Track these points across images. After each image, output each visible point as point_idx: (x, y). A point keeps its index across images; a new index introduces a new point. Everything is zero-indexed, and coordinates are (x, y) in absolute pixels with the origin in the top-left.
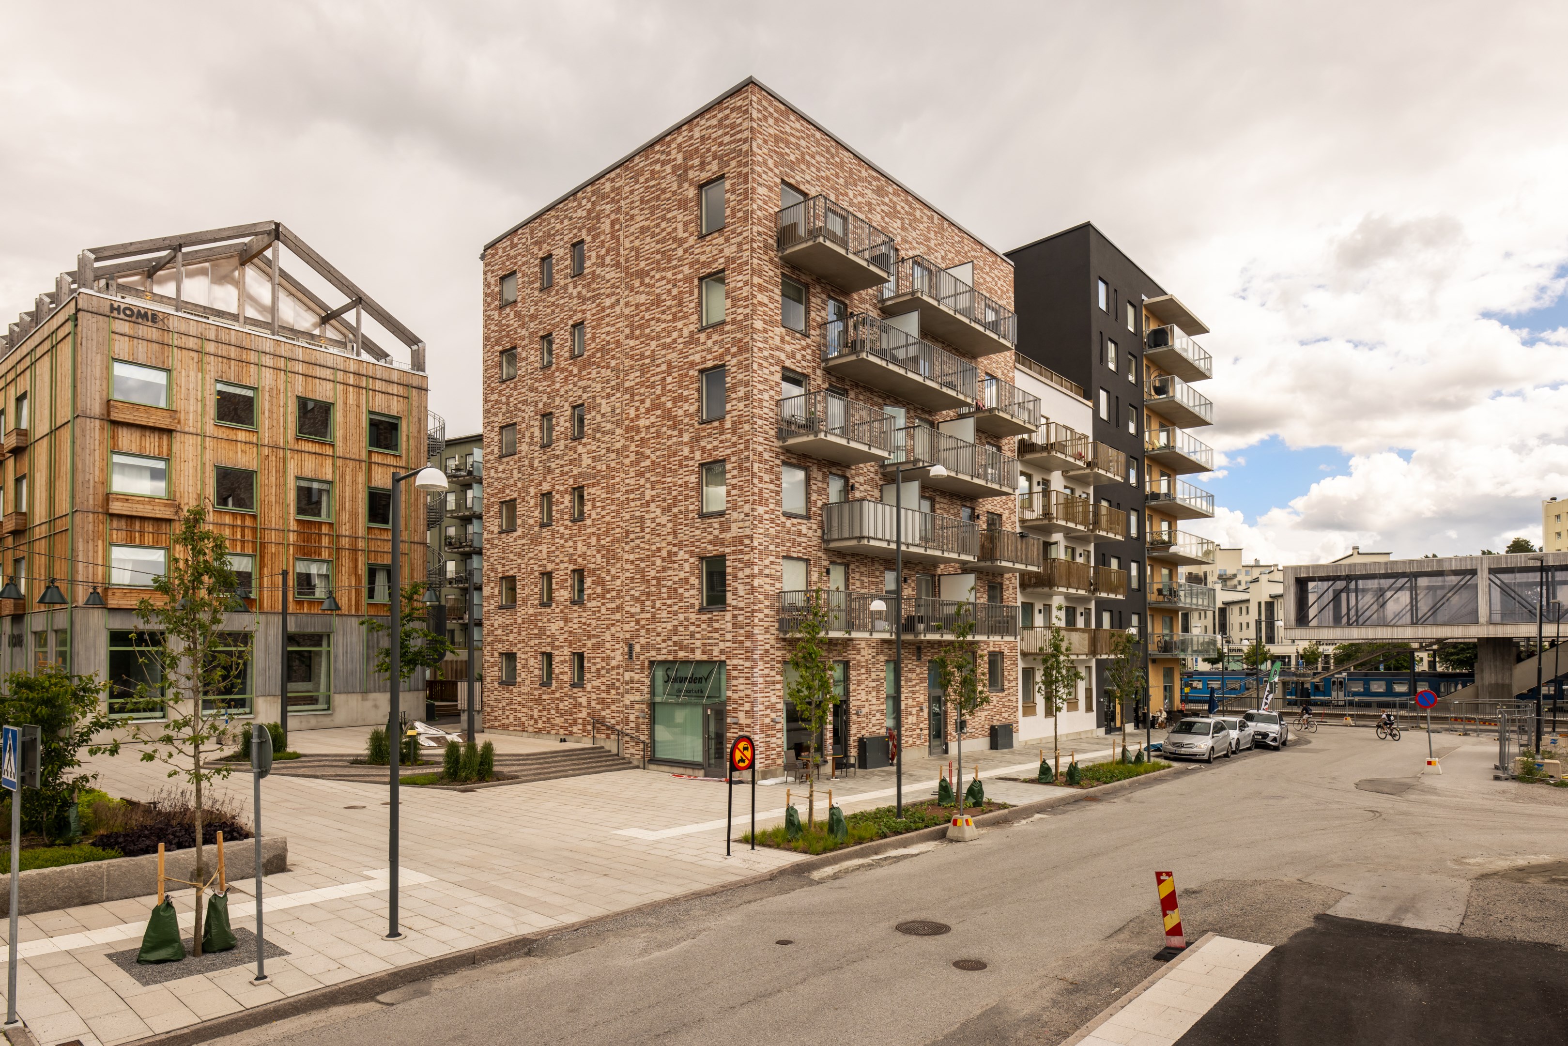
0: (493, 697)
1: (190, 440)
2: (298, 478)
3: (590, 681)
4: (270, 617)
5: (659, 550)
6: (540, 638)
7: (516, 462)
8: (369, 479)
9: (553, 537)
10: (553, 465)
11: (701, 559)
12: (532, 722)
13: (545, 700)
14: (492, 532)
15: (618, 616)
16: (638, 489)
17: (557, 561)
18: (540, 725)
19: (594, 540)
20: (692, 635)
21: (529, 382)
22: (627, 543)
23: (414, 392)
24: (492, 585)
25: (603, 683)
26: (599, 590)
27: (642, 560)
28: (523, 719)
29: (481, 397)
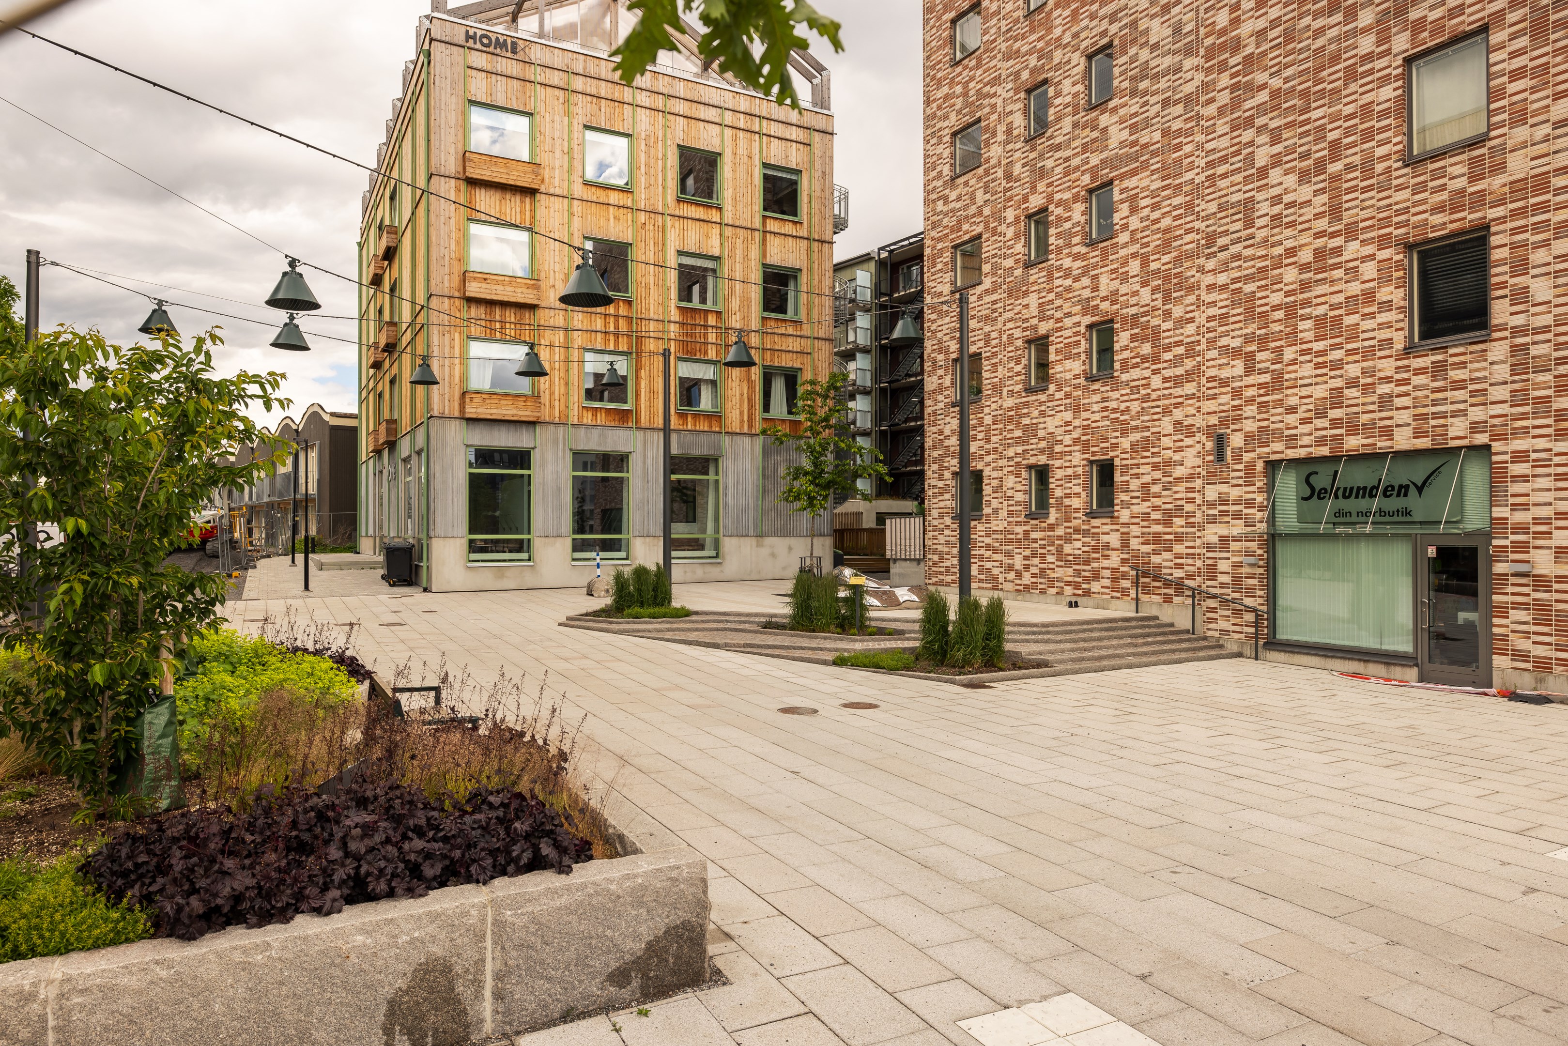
0: (942, 538)
1: (555, 203)
2: (680, 253)
3: (1126, 505)
4: (649, 434)
5: (1291, 252)
6: (1026, 442)
7: (980, 178)
8: (764, 254)
9: (1050, 277)
10: (1049, 163)
11: (1409, 247)
12: (1011, 575)
13: (1035, 541)
14: (940, 294)
15: (1190, 388)
16: (1238, 153)
17: (1059, 315)
18: (1027, 579)
19: (1134, 267)
20: (1385, 402)
21: (1003, 47)
22: (1209, 256)
23: (817, 137)
24: (940, 372)
25: (1156, 508)
26: (1146, 349)
27: (1249, 279)
28: (995, 571)
29: (921, 99)
